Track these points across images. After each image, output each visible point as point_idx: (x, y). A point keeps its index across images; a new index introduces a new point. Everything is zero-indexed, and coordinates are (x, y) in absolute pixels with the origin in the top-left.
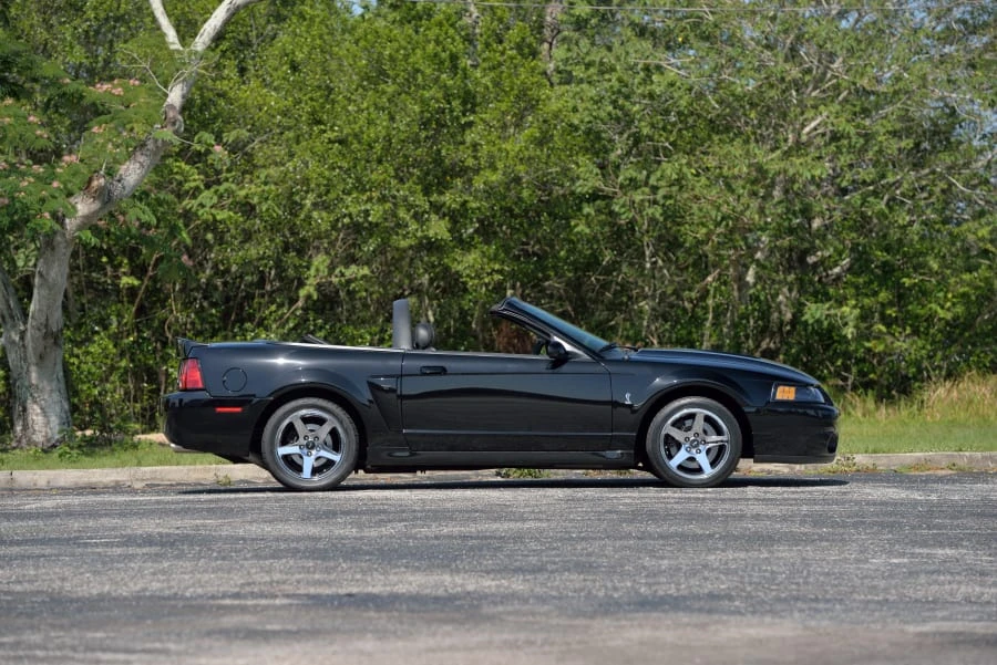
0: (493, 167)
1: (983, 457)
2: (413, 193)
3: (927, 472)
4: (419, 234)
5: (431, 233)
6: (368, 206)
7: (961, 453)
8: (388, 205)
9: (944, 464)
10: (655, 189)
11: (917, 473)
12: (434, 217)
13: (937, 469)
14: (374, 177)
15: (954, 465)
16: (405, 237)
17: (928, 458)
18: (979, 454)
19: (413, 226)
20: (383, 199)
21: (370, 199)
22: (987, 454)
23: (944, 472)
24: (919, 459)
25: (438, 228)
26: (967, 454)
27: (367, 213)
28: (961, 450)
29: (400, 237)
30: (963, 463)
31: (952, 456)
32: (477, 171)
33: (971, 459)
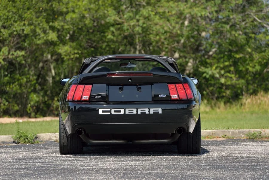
0: (73, 12)
1: (239, 132)
2: (42, 22)
3: (213, 139)
4: (45, 38)
5: (50, 38)
6: (24, 27)
7: (229, 130)
8: (32, 27)
9: (221, 135)
10: (138, 21)
11: (208, 140)
12: (51, 32)
13: (218, 137)
14: (26, 15)
15: (225, 136)
16: (39, 39)
17: (214, 133)
18: (237, 130)
19: (42, 35)
20: (30, 25)
21: (24, 25)
22: (240, 130)
23: (220, 139)
24: (209, 133)
25: (53, 36)
26: (232, 130)
27: (23, 30)
28: (229, 129)
29: (37, 39)
30: (229, 135)
31: (225, 131)
32: (67, 13)
33: (233, 133)
